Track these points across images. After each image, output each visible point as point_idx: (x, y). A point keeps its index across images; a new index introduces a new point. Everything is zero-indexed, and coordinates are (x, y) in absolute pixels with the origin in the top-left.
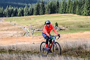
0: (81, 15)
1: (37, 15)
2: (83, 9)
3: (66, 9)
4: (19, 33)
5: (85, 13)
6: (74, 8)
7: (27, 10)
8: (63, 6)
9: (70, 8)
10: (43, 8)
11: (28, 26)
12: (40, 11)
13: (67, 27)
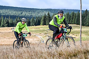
0: (84, 26)
1: (44, 25)
2: (86, 20)
3: (70, 20)
4: (35, 40)
5: (87, 24)
6: (77, 19)
7: (33, 21)
8: (67, 17)
9: (74, 19)
10: (49, 19)
11: (41, 34)
12: (46, 22)
13: (76, 36)
